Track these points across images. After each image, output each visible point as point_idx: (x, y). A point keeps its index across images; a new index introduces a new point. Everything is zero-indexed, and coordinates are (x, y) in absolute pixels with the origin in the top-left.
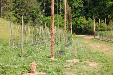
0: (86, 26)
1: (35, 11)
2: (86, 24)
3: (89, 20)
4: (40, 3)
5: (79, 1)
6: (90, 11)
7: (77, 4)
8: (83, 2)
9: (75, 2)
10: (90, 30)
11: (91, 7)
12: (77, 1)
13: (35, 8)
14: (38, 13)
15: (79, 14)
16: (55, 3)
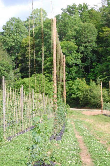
0: (87, 93)
1: (4, 69)
2: (86, 91)
3: (90, 84)
4: (13, 58)
5: (75, 55)
6: (92, 70)
7: (72, 58)
8: (82, 56)
9: (68, 56)
10: (93, 100)
11: (94, 64)
12: (72, 55)
13: (3, 63)
14: (8, 71)
15: (74, 74)
16: (37, 57)
